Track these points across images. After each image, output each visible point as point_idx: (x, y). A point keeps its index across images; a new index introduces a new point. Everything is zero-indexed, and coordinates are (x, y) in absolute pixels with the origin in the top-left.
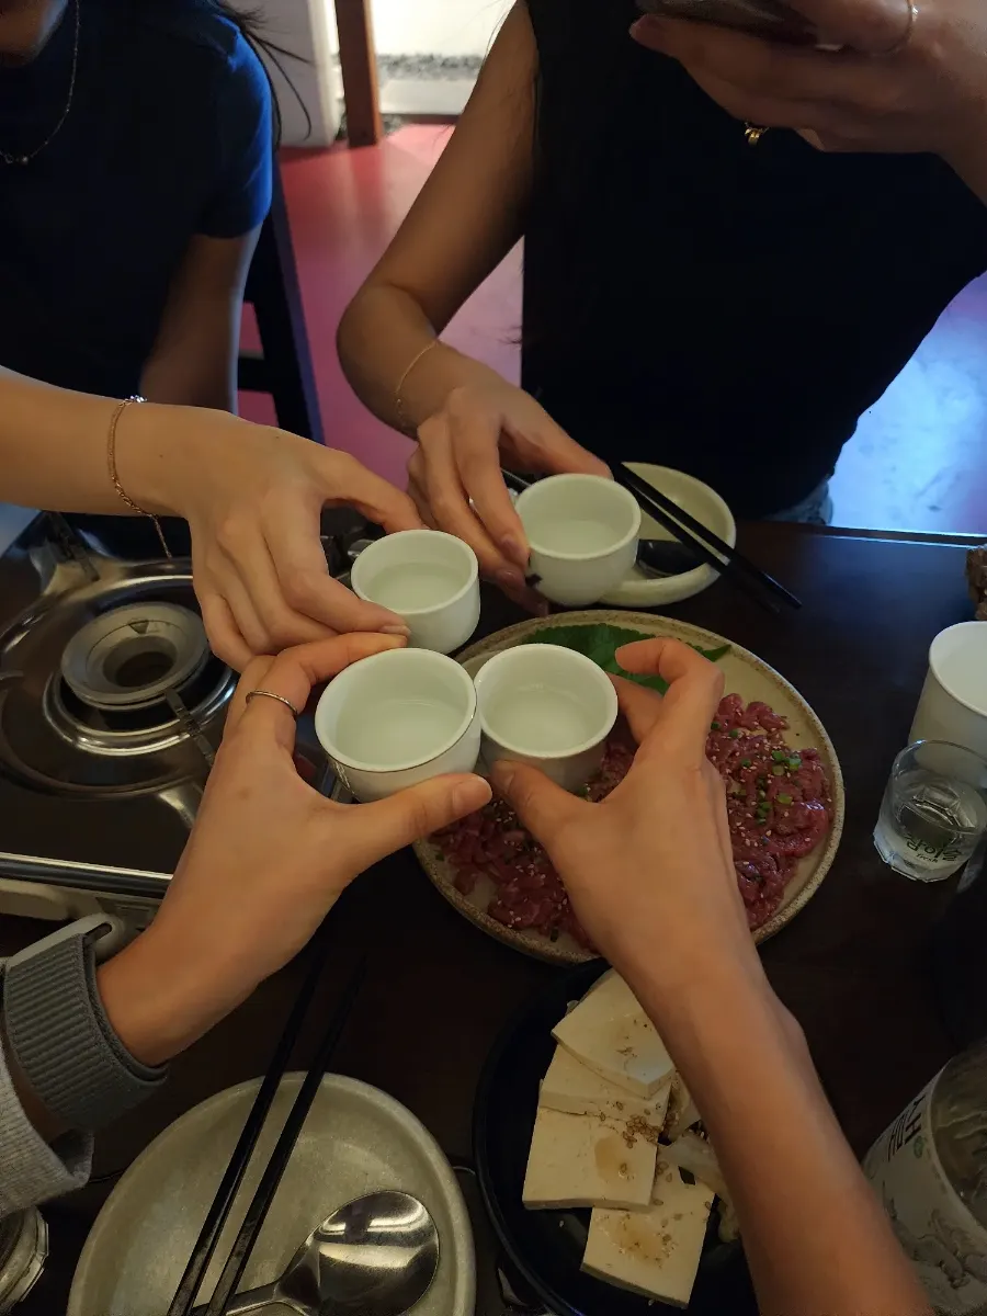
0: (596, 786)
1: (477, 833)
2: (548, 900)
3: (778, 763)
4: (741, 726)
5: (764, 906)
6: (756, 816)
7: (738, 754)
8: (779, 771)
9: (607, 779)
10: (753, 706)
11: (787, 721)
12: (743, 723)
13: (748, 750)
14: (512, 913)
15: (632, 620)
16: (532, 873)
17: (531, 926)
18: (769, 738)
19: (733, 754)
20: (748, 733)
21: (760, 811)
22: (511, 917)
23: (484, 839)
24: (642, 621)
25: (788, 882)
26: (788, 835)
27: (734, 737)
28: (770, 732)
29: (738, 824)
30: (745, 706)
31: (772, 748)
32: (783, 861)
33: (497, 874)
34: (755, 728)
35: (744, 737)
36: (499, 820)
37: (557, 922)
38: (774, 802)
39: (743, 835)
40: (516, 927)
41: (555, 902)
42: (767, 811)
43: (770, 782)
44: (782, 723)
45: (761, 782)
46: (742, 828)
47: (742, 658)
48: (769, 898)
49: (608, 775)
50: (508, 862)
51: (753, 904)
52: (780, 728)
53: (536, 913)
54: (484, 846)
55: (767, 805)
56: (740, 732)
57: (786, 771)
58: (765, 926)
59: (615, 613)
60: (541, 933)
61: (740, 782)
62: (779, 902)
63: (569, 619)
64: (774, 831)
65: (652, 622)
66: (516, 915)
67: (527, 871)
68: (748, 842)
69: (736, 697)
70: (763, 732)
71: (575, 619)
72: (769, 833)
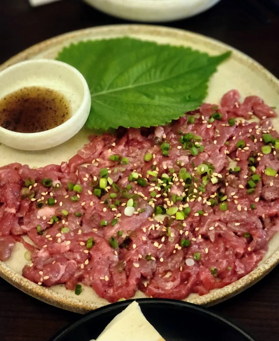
0: (116, 170)
1: (13, 211)
2: (73, 261)
3: (267, 144)
4: (238, 116)
5: (251, 258)
6: (248, 186)
7: (234, 138)
8: (267, 150)
9: (125, 163)
10: (248, 100)
11: (276, 110)
12: (240, 113)
13: (243, 135)
14: (41, 273)
15: (152, 33)
16: (59, 240)
17: (59, 283)
18: (261, 125)
19: (230, 139)
20: (243, 121)
21: (252, 184)
22: (40, 276)
23: (20, 215)
24: (159, 34)
25: (271, 238)
26: (272, 200)
27: (232, 124)
28: (261, 119)
29: (233, 194)
30: (242, 100)
31: (262, 133)
32: (268, 221)
33: (31, 243)
34: (250, 118)
35: (240, 125)
36: (33, 200)
37: (81, 278)
38: (262, 174)
39: (236, 202)
40: (45, 284)
41: (79, 262)
42: (256, 182)
43: (259, 159)
44: (271, 112)
45: (252, 159)
46: (236, 197)
47: (241, 61)
48: (255, 251)
49: (126, 159)
50: (40, 233)
51: (243, 256)
52: (269, 116)
53: (62, 272)
54: (21, 221)
55: (255, 177)
56: (238, 121)
57: (273, 150)
58: (252, 273)
59: (136, 27)
60: (67, 289)
61: (236, 161)
62: (264, 254)
63: (97, 34)
64: (262, 198)
65: (168, 34)
66: (45, 275)
67: (55, 239)
68: (239, 208)
69: (235, 93)
70: (256, 120)
71: (103, 33)
72: (257, 200)
